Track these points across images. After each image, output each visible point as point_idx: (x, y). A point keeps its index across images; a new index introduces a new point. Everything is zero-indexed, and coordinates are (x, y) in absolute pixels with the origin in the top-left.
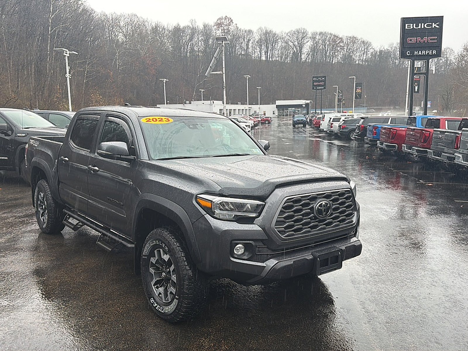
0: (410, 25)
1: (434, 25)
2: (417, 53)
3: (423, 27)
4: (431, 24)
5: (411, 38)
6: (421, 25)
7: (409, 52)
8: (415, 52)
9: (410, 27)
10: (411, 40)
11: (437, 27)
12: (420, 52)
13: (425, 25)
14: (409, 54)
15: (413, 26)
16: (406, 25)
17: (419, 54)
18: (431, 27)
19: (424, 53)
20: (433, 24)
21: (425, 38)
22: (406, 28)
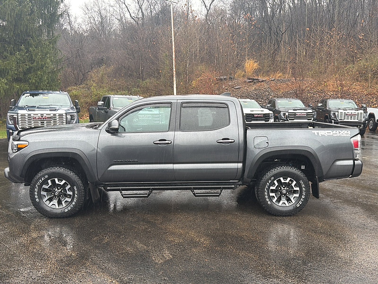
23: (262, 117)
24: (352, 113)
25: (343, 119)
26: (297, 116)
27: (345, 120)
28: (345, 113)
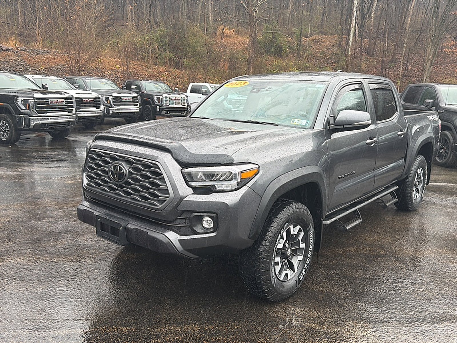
23: (92, 103)
24: (176, 97)
25: (168, 104)
26: (123, 100)
27: (170, 106)
28: (170, 97)
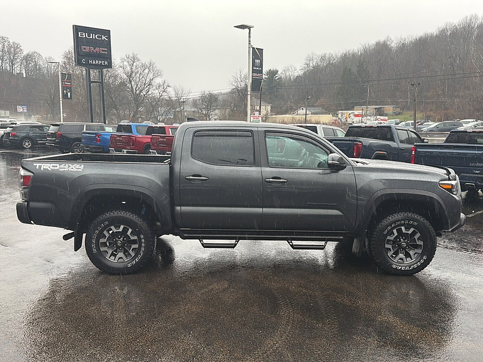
0: (83, 34)
1: (103, 38)
2: (91, 62)
3: (94, 38)
4: (101, 35)
5: (85, 47)
6: (93, 35)
7: (85, 60)
8: (90, 61)
9: (83, 36)
10: (85, 49)
11: (107, 39)
12: (94, 61)
13: (96, 36)
14: (85, 62)
15: (85, 35)
16: (79, 33)
17: (93, 63)
18: (101, 39)
19: (98, 62)
20: (103, 36)
21: (97, 49)
22: (80, 36)
